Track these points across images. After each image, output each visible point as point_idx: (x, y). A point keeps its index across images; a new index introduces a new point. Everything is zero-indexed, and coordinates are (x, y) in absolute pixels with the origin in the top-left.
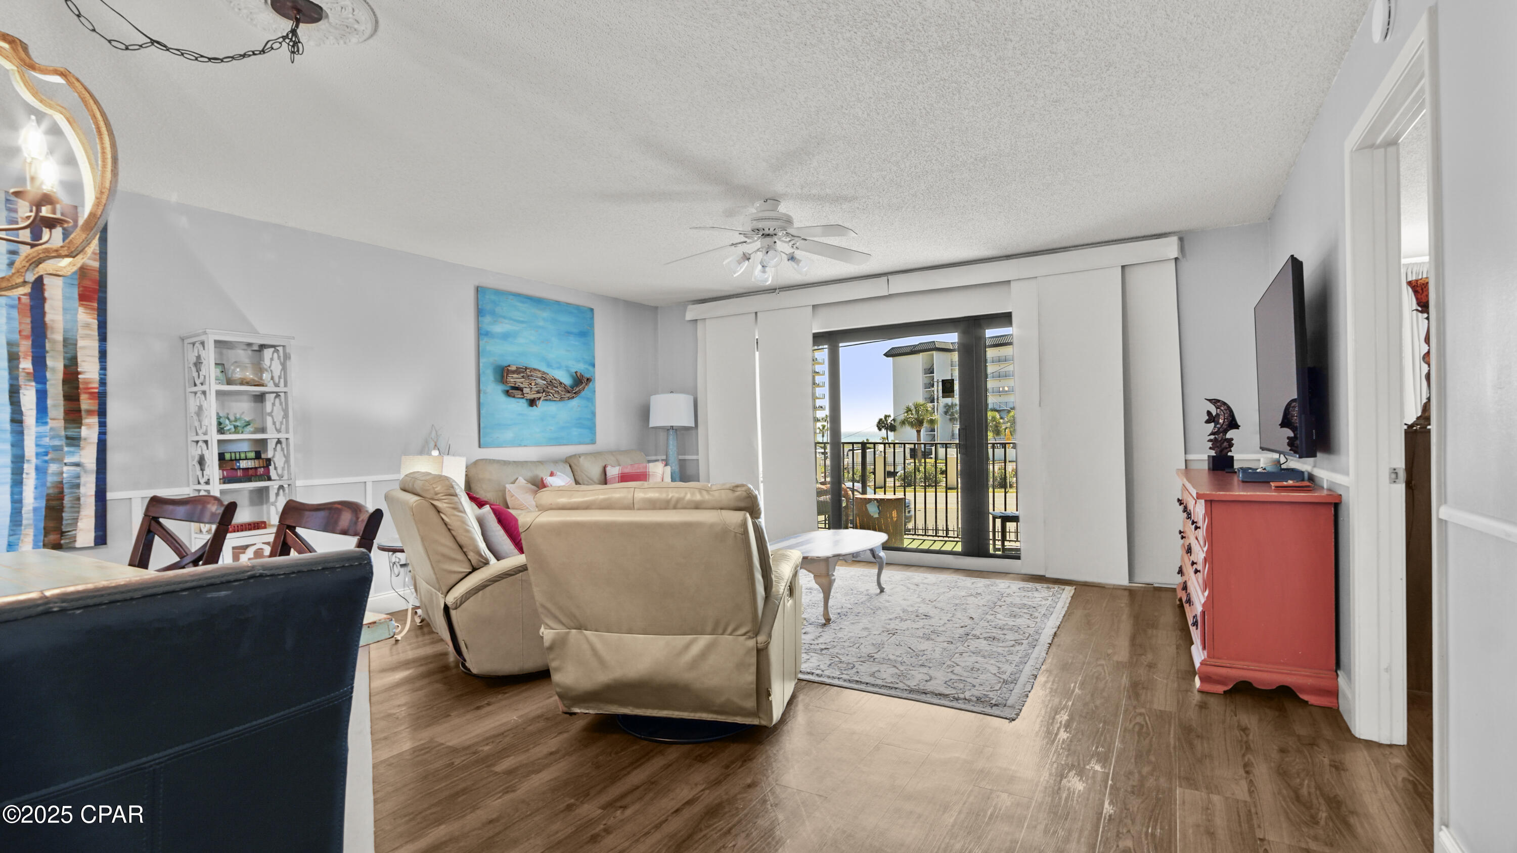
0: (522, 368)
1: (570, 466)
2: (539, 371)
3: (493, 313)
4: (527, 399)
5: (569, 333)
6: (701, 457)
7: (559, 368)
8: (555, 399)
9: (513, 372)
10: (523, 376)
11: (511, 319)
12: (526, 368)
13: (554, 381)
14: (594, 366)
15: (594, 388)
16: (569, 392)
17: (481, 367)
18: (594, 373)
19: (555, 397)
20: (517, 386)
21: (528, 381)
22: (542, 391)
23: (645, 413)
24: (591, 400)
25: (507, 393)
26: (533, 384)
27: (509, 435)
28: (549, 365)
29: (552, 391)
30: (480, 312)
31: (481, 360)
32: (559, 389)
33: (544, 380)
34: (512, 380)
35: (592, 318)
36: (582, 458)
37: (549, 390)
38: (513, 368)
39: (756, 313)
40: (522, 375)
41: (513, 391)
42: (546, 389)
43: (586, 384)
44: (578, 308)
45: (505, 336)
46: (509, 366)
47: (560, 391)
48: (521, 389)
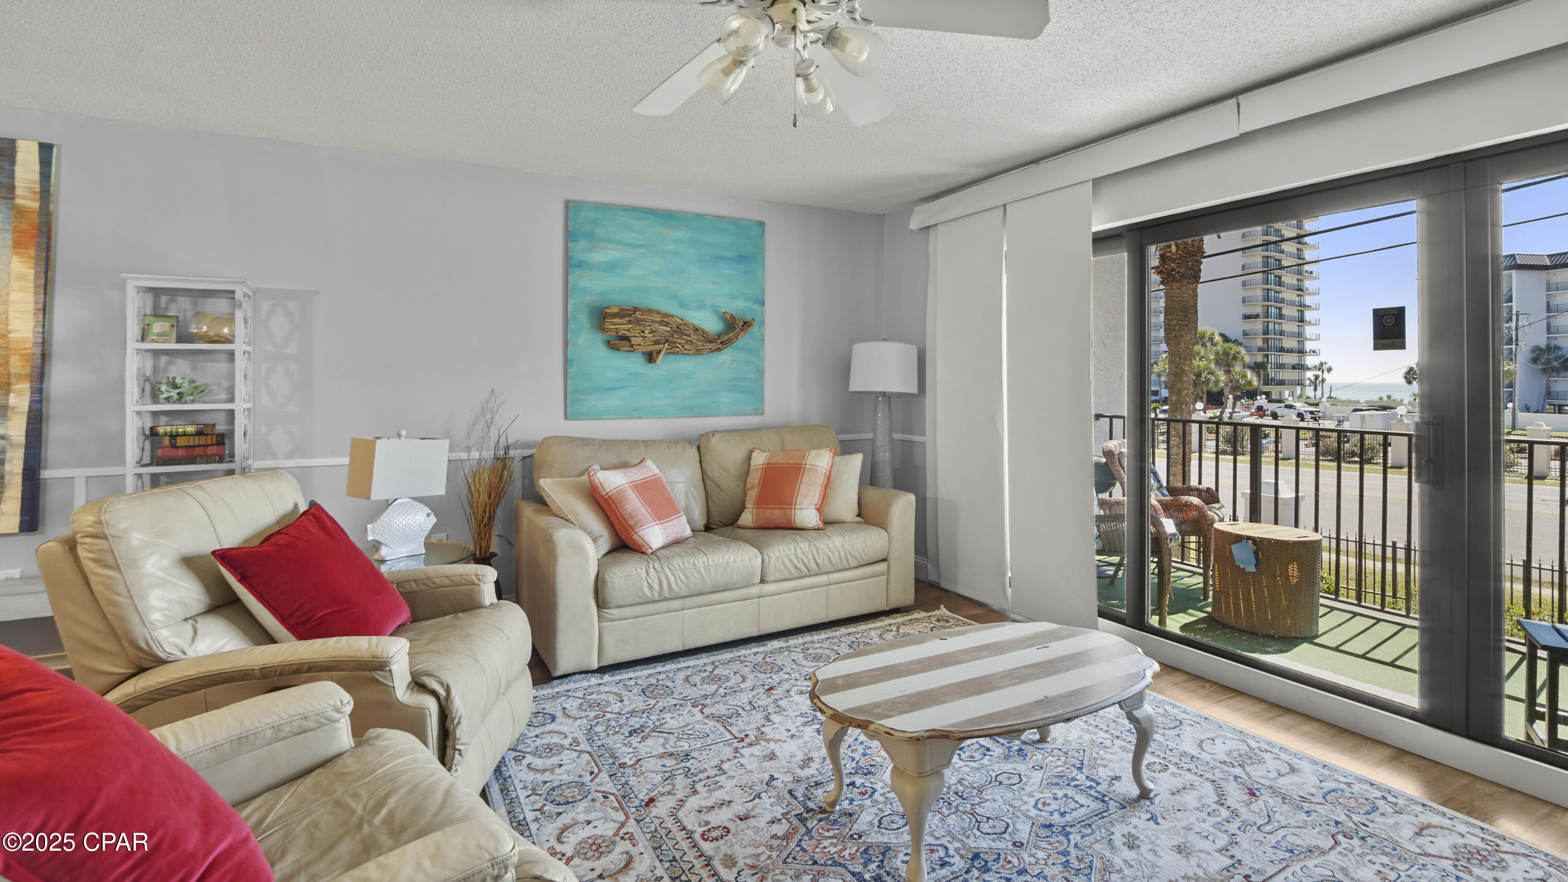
0: (628, 310)
1: (699, 448)
2: (658, 313)
3: (591, 236)
4: (644, 353)
5: (718, 259)
6: (927, 439)
7: (701, 307)
8: (687, 352)
9: (614, 316)
10: (630, 321)
11: (621, 243)
12: (635, 310)
13: (684, 327)
14: (763, 303)
15: (763, 335)
16: (711, 342)
17: (569, 310)
18: (763, 313)
19: (686, 349)
20: (620, 334)
21: (638, 328)
22: (663, 341)
23: (845, 369)
24: (757, 352)
25: (611, 345)
26: (647, 332)
27: (613, 401)
28: (683, 305)
29: (680, 341)
30: (569, 236)
31: (571, 301)
32: (693, 338)
33: (666, 325)
34: (612, 327)
35: (762, 234)
36: (717, 436)
37: (675, 340)
38: (615, 310)
39: (1005, 206)
40: (628, 319)
41: (617, 342)
42: (671, 339)
43: (742, 330)
44: (736, 222)
45: (610, 267)
46: (608, 308)
47: (694, 341)
48: (627, 339)
